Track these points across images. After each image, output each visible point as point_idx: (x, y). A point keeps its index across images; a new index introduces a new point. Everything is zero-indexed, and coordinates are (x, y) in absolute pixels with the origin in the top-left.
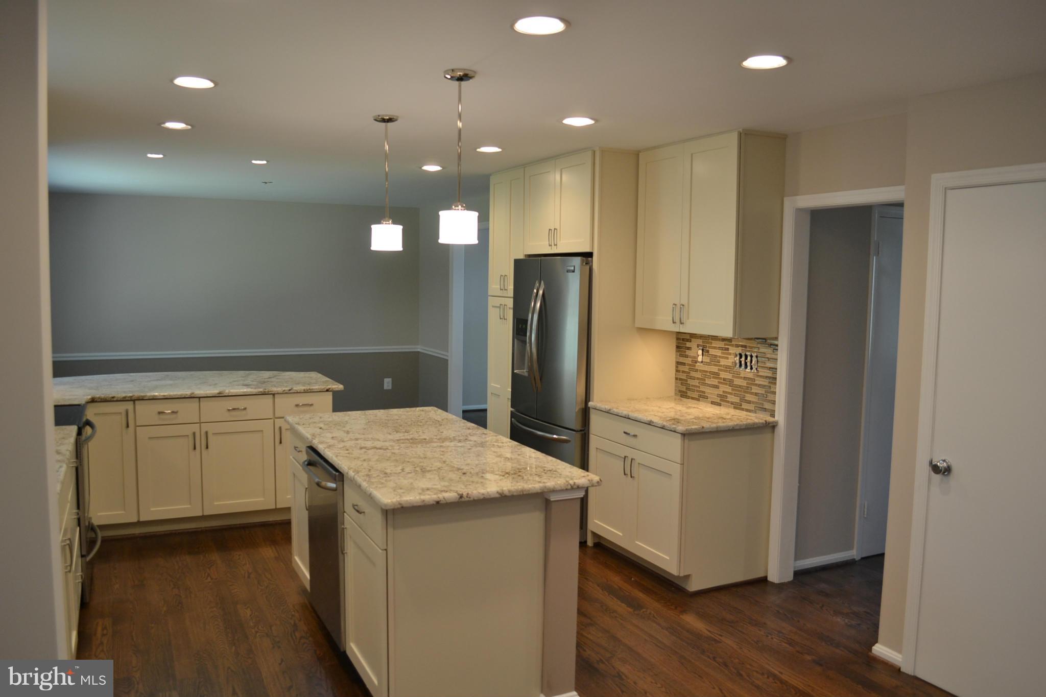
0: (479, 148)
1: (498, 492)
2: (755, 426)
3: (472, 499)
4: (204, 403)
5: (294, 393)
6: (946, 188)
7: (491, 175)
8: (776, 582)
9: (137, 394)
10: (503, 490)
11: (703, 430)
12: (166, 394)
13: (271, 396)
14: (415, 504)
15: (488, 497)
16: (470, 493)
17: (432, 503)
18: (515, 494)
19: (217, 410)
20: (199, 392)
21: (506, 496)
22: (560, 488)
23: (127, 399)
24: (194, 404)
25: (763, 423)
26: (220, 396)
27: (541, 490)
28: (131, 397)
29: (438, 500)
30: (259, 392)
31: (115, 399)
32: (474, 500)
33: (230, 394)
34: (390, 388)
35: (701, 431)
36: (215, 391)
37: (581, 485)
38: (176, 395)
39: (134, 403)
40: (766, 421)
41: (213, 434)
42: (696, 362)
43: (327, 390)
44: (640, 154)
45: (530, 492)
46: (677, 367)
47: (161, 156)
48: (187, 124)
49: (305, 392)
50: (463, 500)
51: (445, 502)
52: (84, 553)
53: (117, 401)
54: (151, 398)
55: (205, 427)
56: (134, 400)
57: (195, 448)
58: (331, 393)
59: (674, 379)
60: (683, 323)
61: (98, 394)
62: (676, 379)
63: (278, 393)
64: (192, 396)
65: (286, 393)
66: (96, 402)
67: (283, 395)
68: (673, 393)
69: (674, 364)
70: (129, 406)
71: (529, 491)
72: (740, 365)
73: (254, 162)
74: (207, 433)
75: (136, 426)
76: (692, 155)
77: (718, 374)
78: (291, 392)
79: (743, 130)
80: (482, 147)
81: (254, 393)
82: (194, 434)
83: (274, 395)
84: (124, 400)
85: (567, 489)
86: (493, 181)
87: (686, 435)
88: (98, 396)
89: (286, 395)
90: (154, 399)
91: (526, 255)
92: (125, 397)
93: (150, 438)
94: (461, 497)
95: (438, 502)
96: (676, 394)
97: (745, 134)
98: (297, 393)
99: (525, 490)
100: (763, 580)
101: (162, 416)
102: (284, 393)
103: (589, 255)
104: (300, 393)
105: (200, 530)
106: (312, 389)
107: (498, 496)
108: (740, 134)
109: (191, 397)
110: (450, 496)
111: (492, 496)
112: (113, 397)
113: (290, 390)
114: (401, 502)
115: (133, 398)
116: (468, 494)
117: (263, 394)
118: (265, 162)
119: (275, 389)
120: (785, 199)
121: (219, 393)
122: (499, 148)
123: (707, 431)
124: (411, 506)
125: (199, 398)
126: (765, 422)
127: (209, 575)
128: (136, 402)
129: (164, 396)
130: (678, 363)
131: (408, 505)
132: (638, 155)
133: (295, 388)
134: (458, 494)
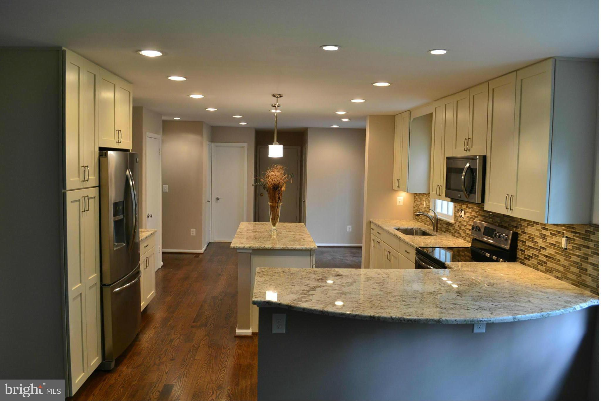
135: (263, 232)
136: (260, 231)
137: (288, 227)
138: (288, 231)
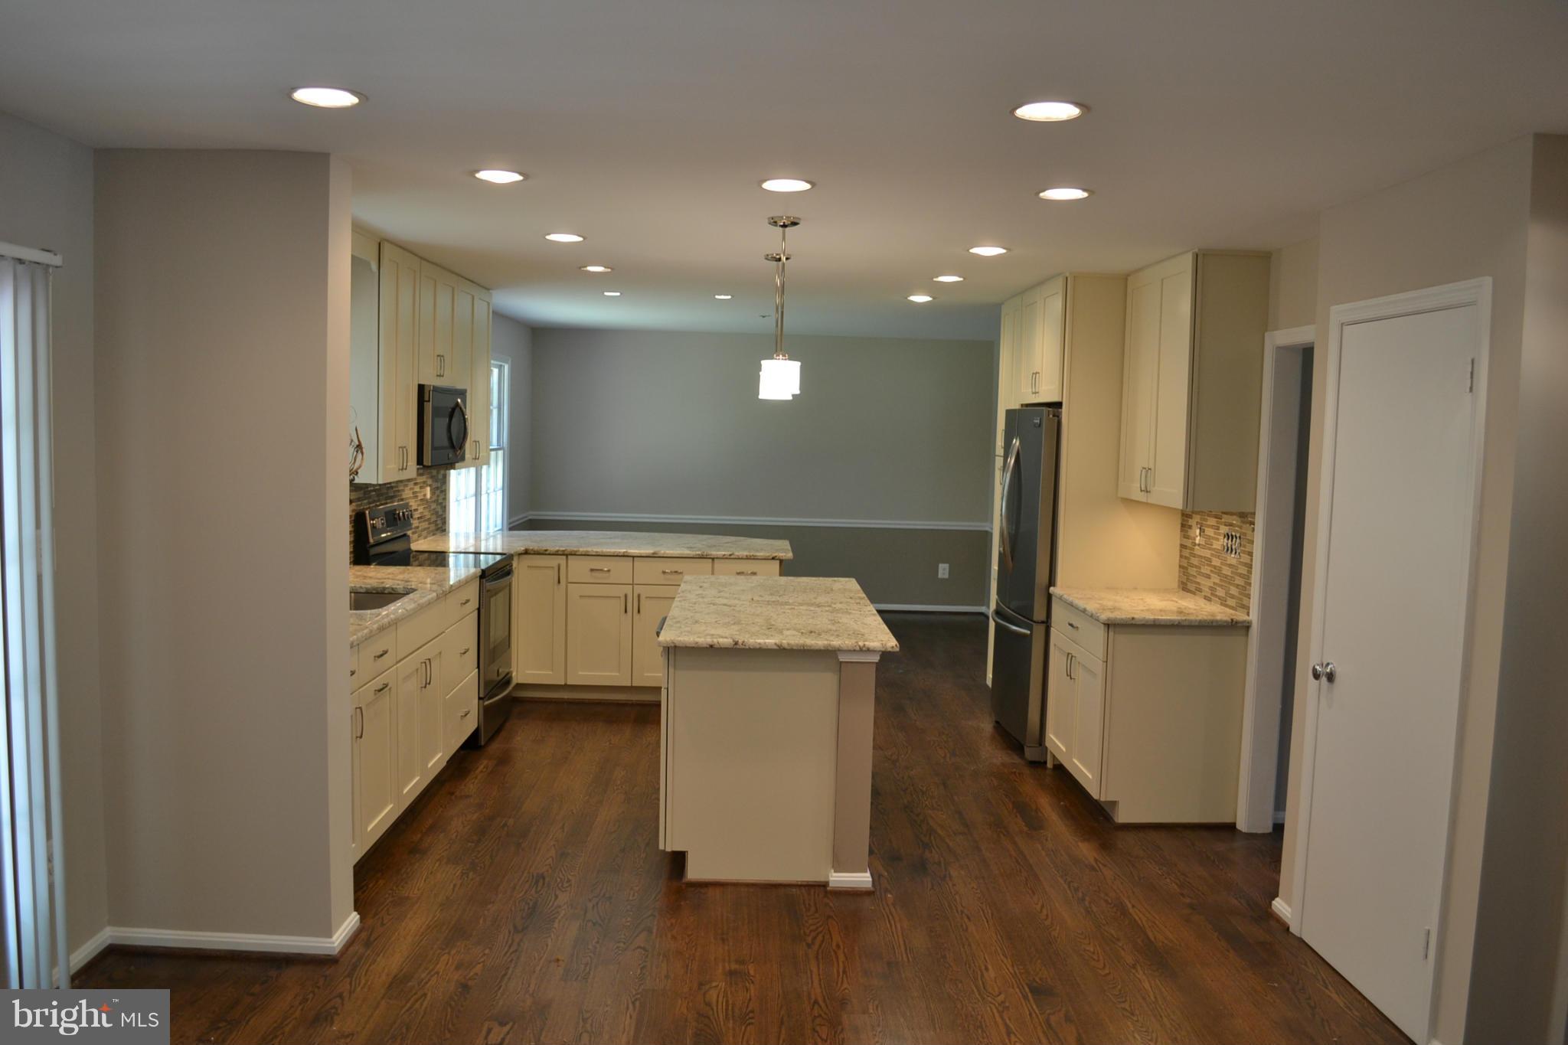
0: (937, 277)
1: (776, 644)
2: (1214, 624)
3: (747, 647)
4: (638, 563)
5: (735, 558)
6: (1342, 324)
7: (1003, 303)
8: (1244, 831)
9: (570, 549)
10: (782, 643)
11: (1133, 622)
12: (598, 550)
13: (711, 560)
14: (688, 645)
15: (765, 647)
16: (746, 640)
17: (705, 646)
18: (795, 648)
19: (648, 571)
20: (633, 551)
21: (784, 649)
22: (846, 648)
23: (560, 553)
24: (628, 562)
25: (1226, 622)
26: (654, 556)
27: (824, 647)
28: (564, 551)
29: (711, 643)
30: (696, 555)
31: (547, 552)
32: (750, 649)
33: (665, 555)
34: (946, 576)
35: (1130, 623)
36: (649, 551)
37: (871, 648)
38: (610, 552)
39: (567, 557)
40: (1232, 620)
41: (647, 598)
42: (1195, 544)
43: (773, 558)
44: (1129, 278)
45: (812, 648)
46: (1181, 551)
47: (618, 294)
48: (605, 267)
49: (748, 558)
50: (738, 647)
51: (718, 646)
52: (481, 696)
53: (549, 554)
54: (583, 553)
55: (638, 589)
56: (567, 554)
57: (626, 612)
58: (778, 561)
59: (1178, 566)
60: (1150, 492)
61: (533, 546)
62: (1180, 566)
63: (717, 558)
64: (626, 554)
65: (727, 558)
66: (530, 554)
67: (723, 561)
68: (1175, 585)
69: (1178, 548)
70: (562, 560)
71: (810, 647)
72: (1228, 550)
73: (717, 297)
74: (639, 596)
75: (568, 583)
76: (1162, 280)
77: (1210, 560)
78: (732, 557)
79: (1199, 250)
80: (941, 276)
81: (691, 556)
82: (626, 596)
83: (713, 559)
84: (556, 554)
85: (854, 650)
86: (1004, 310)
87: (1109, 625)
88: (531, 548)
89: (727, 560)
90: (586, 555)
91: (1022, 405)
92: (558, 551)
93: (581, 596)
94: (736, 643)
95: (711, 646)
96: (1179, 586)
97: (1204, 255)
98: (739, 559)
99: (806, 646)
100: (1231, 827)
101: (595, 574)
102: (724, 558)
103: (1059, 405)
104: (742, 559)
105: (630, 702)
106: (756, 556)
107: (775, 647)
108: (1196, 256)
109: (625, 556)
110: (726, 642)
111: (769, 647)
112: (546, 550)
113: (730, 555)
114: (675, 642)
115: (566, 552)
116: (743, 642)
117: (701, 558)
118: (729, 297)
119: (714, 553)
120: (1266, 334)
121: (653, 554)
122: (960, 277)
123: (1138, 623)
124: (684, 646)
125: (633, 557)
126: (1230, 621)
127: (610, 740)
128: (569, 557)
129: (597, 552)
130: (1183, 546)
131: (681, 645)
132: (1127, 279)
133: (737, 553)
134: (734, 641)
135: (801, 604)
136: (812, 608)
137: (727, 620)
138: (730, 606)
